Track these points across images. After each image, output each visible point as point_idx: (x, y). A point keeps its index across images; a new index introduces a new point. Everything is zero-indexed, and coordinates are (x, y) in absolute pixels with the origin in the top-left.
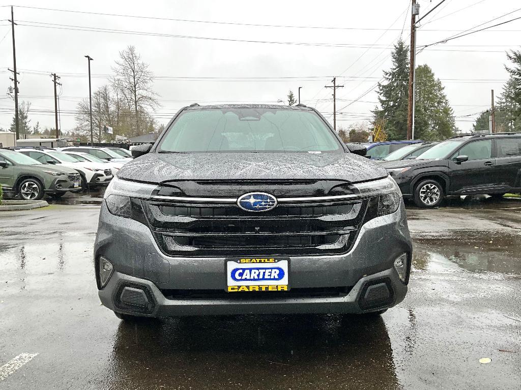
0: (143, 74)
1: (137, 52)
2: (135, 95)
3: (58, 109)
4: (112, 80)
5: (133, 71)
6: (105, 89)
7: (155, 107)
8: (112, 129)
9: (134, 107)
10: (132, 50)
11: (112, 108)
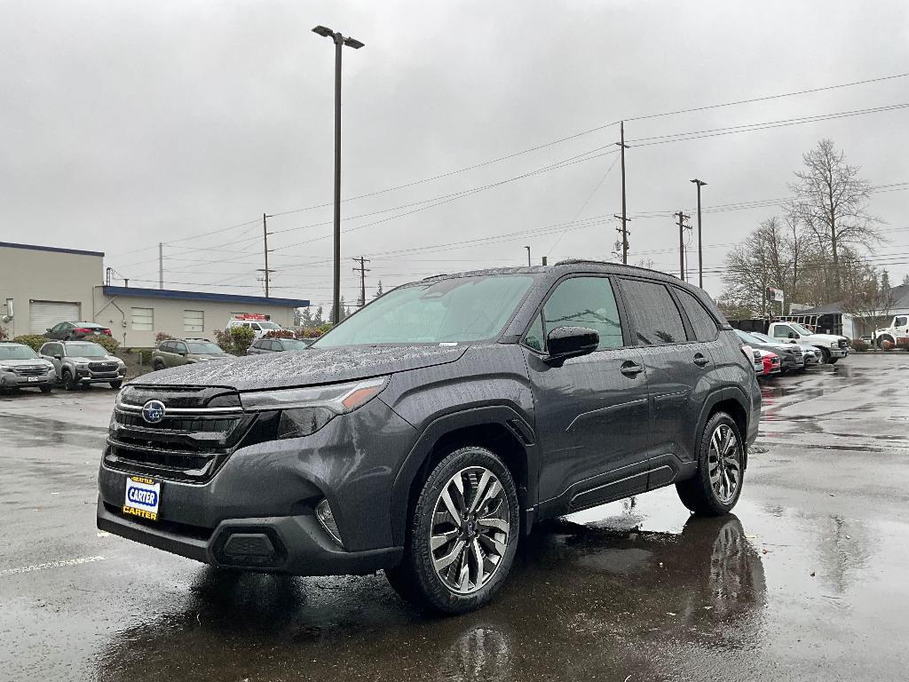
0: (847, 187)
1: (836, 150)
2: (833, 228)
3: (685, 268)
4: (788, 207)
5: (829, 185)
6: (773, 225)
7: (875, 245)
8: (782, 292)
9: (830, 249)
10: (826, 147)
11: (785, 255)
